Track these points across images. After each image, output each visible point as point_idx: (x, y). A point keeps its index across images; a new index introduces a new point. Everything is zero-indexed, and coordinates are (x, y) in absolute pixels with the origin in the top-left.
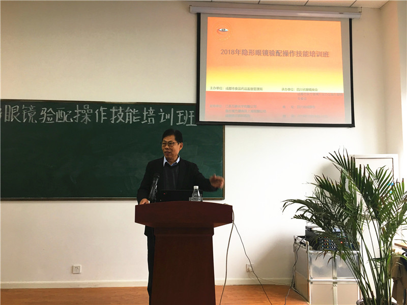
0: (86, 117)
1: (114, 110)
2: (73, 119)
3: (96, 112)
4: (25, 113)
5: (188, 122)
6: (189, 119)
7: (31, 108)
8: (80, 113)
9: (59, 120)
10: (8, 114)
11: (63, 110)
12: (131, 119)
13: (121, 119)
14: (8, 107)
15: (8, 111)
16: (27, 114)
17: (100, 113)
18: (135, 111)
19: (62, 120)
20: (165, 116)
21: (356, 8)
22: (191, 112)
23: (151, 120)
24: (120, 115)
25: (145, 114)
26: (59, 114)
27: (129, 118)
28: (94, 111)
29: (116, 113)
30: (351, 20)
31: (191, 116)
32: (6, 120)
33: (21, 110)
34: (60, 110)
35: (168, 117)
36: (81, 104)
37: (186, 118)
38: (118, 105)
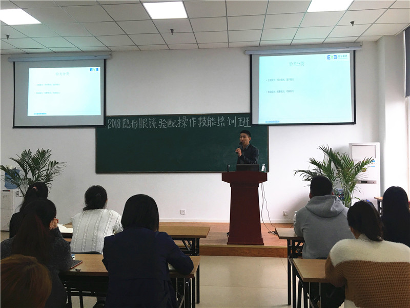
0: (185, 124)
1: (200, 119)
2: (177, 125)
5: (246, 125)
6: (246, 122)
7: (154, 120)
8: (181, 121)
9: (169, 126)
10: (141, 124)
12: (211, 124)
13: (204, 124)
14: (141, 119)
15: (141, 122)
16: (151, 124)
17: (192, 121)
18: (213, 119)
19: (171, 126)
20: (231, 121)
21: (359, 42)
22: (247, 118)
23: (223, 124)
24: (204, 122)
25: (219, 120)
26: (169, 123)
27: (209, 124)
28: (189, 120)
29: (202, 120)
30: (354, 51)
32: (140, 127)
33: (148, 121)
34: (170, 120)
35: (233, 122)
36: (181, 116)
37: (244, 122)
38: (202, 115)
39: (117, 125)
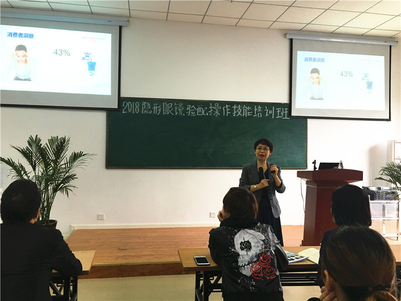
0: (217, 112)
1: (235, 107)
2: (209, 113)
3: (223, 108)
4: (176, 109)
5: (284, 116)
6: (284, 114)
7: (181, 105)
8: (213, 109)
9: (199, 113)
10: (165, 109)
11: (202, 107)
12: (246, 113)
13: (239, 114)
14: (165, 104)
15: (165, 107)
16: (177, 109)
17: (225, 109)
18: (249, 108)
19: (201, 114)
20: (268, 111)
21: (395, 38)
22: (286, 109)
23: (260, 114)
24: (239, 111)
25: (255, 110)
26: (199, 109)
27: (245, 113)
28: (222, 108)
29: (236, 109)
30: (391, 46)
31: (286, 112)
32: (164, 113)
33: (173, 106)
34: (200, 107)
35: (270, 112)
36: (214, 103)
37: (282, 114)
38: (238, 103)
39: (134, 109)
